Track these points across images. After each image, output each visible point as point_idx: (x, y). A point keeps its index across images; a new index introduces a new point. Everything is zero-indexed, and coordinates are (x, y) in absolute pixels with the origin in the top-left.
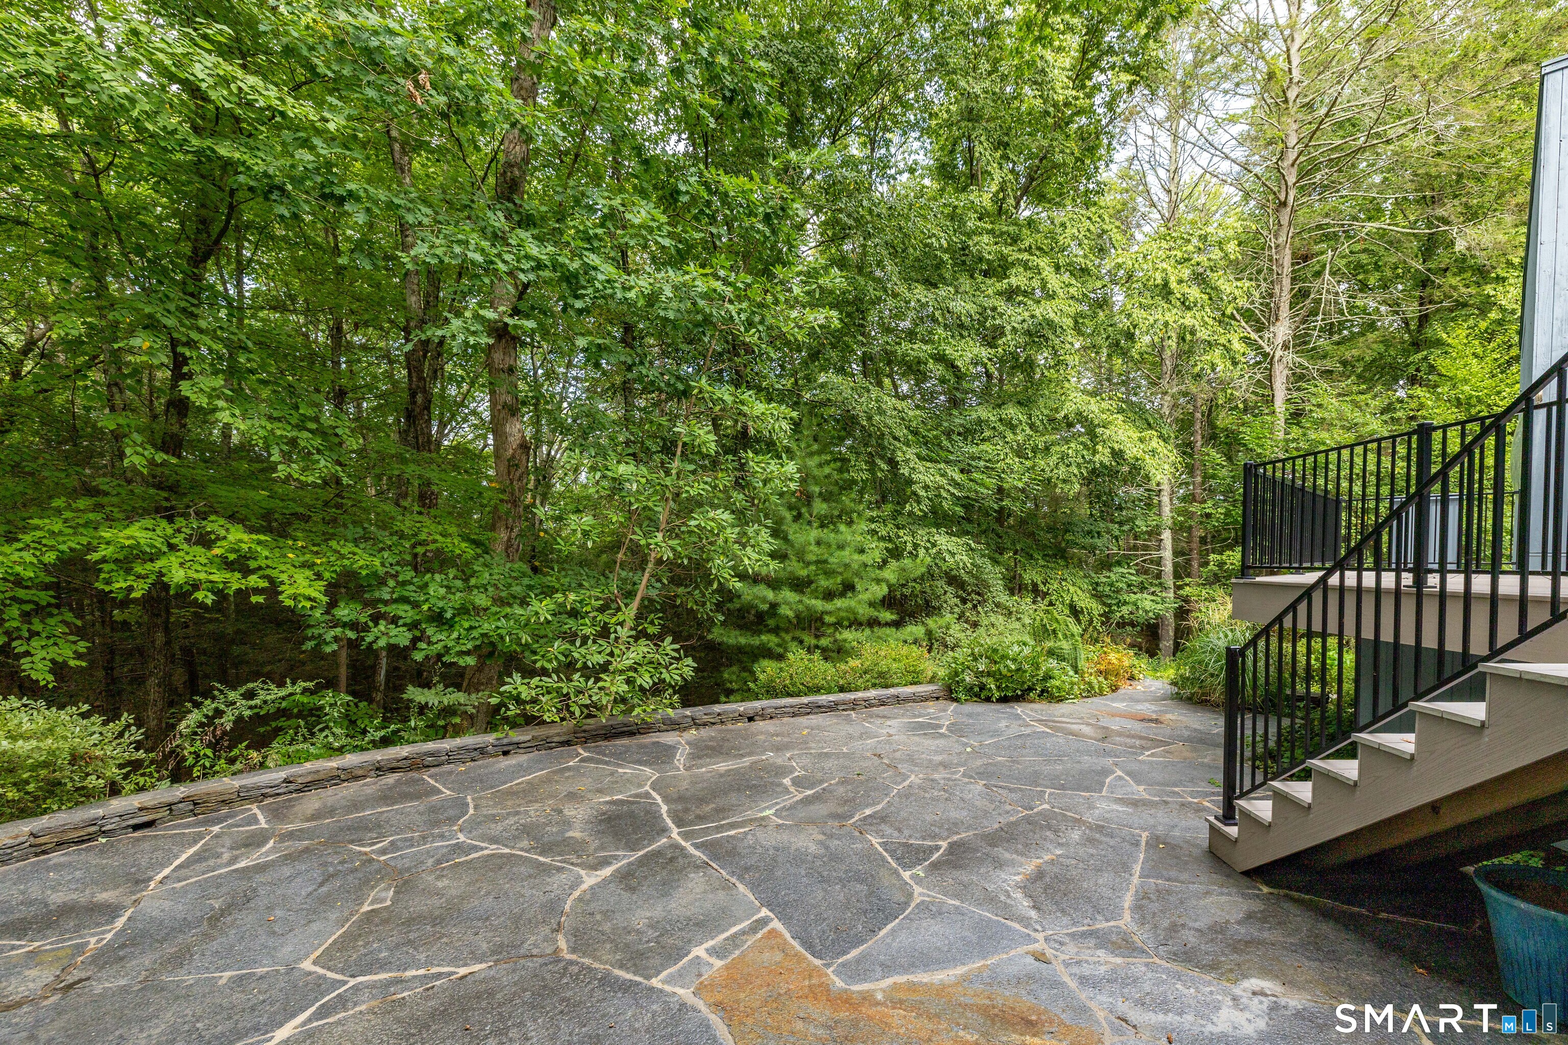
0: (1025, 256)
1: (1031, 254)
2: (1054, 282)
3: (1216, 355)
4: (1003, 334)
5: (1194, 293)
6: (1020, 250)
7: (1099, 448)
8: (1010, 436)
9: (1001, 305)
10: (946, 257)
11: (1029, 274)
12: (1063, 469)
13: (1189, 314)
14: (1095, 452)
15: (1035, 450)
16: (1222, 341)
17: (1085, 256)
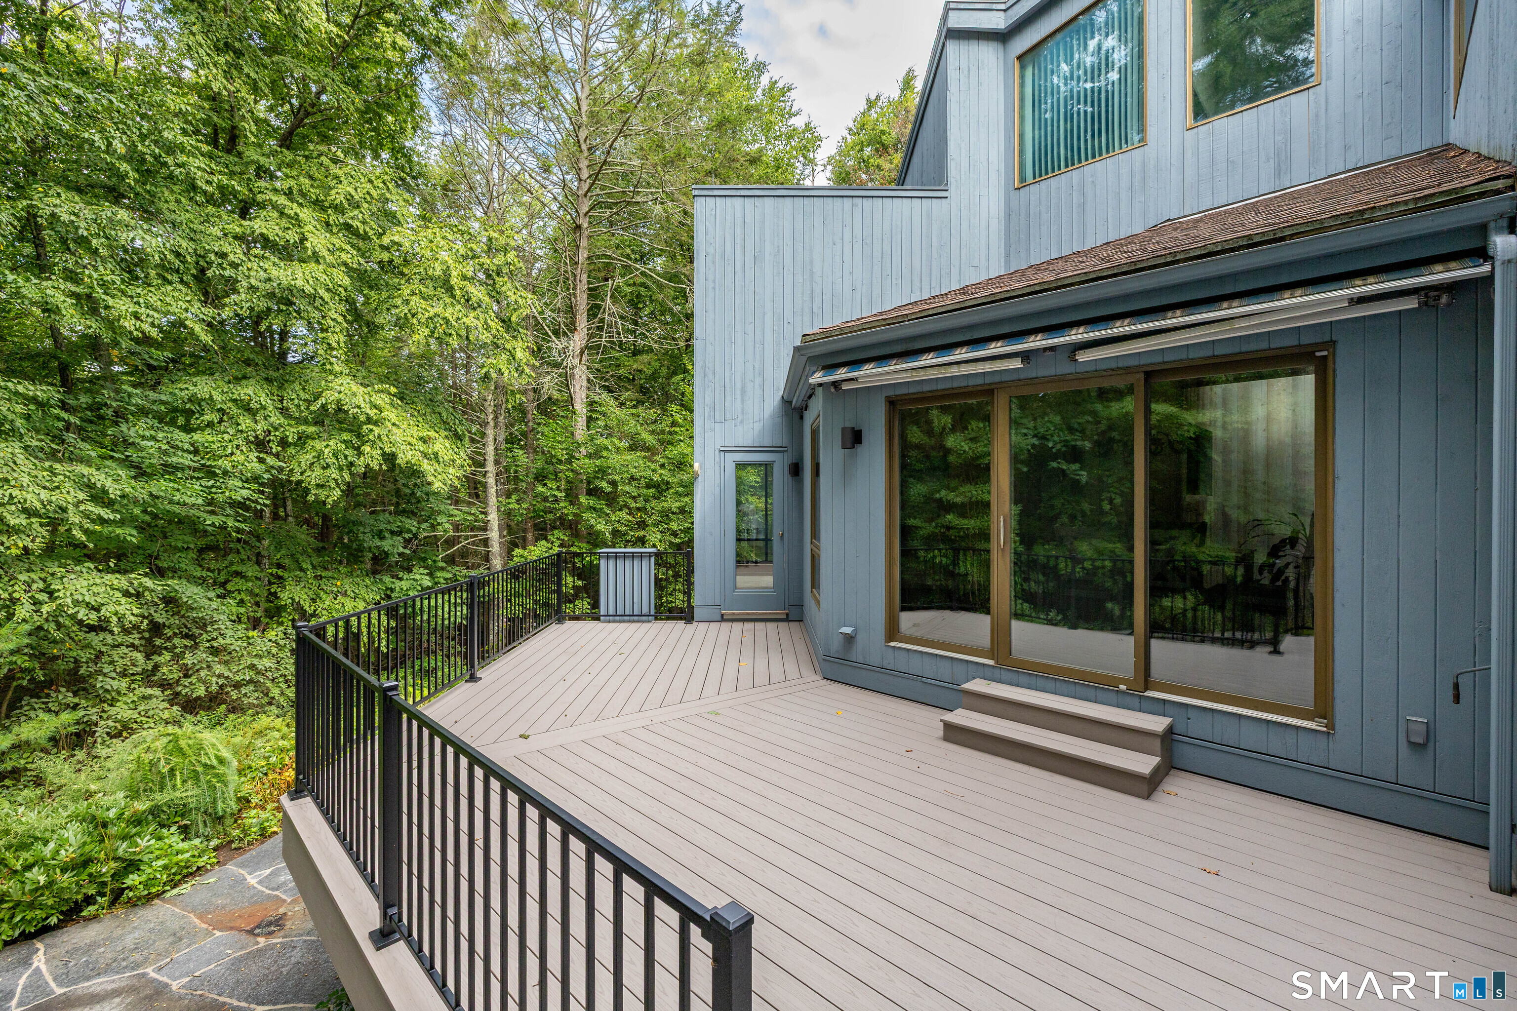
0: (282, 200)
1: (292, 200)
2: (318, 241)
3: (502, 361)
4: (235, 291)
5: (478, 293)
6: (275, 190)
7: (367, 449)
8: (246, 422)
9: (236, 252)
10: (124, 167)
11: (284, 223)
12: (318, 471)
13: (472, 314)
14: (360, 454)
15: (284, 443)
16: (508, 346)
17: (364, 223)
